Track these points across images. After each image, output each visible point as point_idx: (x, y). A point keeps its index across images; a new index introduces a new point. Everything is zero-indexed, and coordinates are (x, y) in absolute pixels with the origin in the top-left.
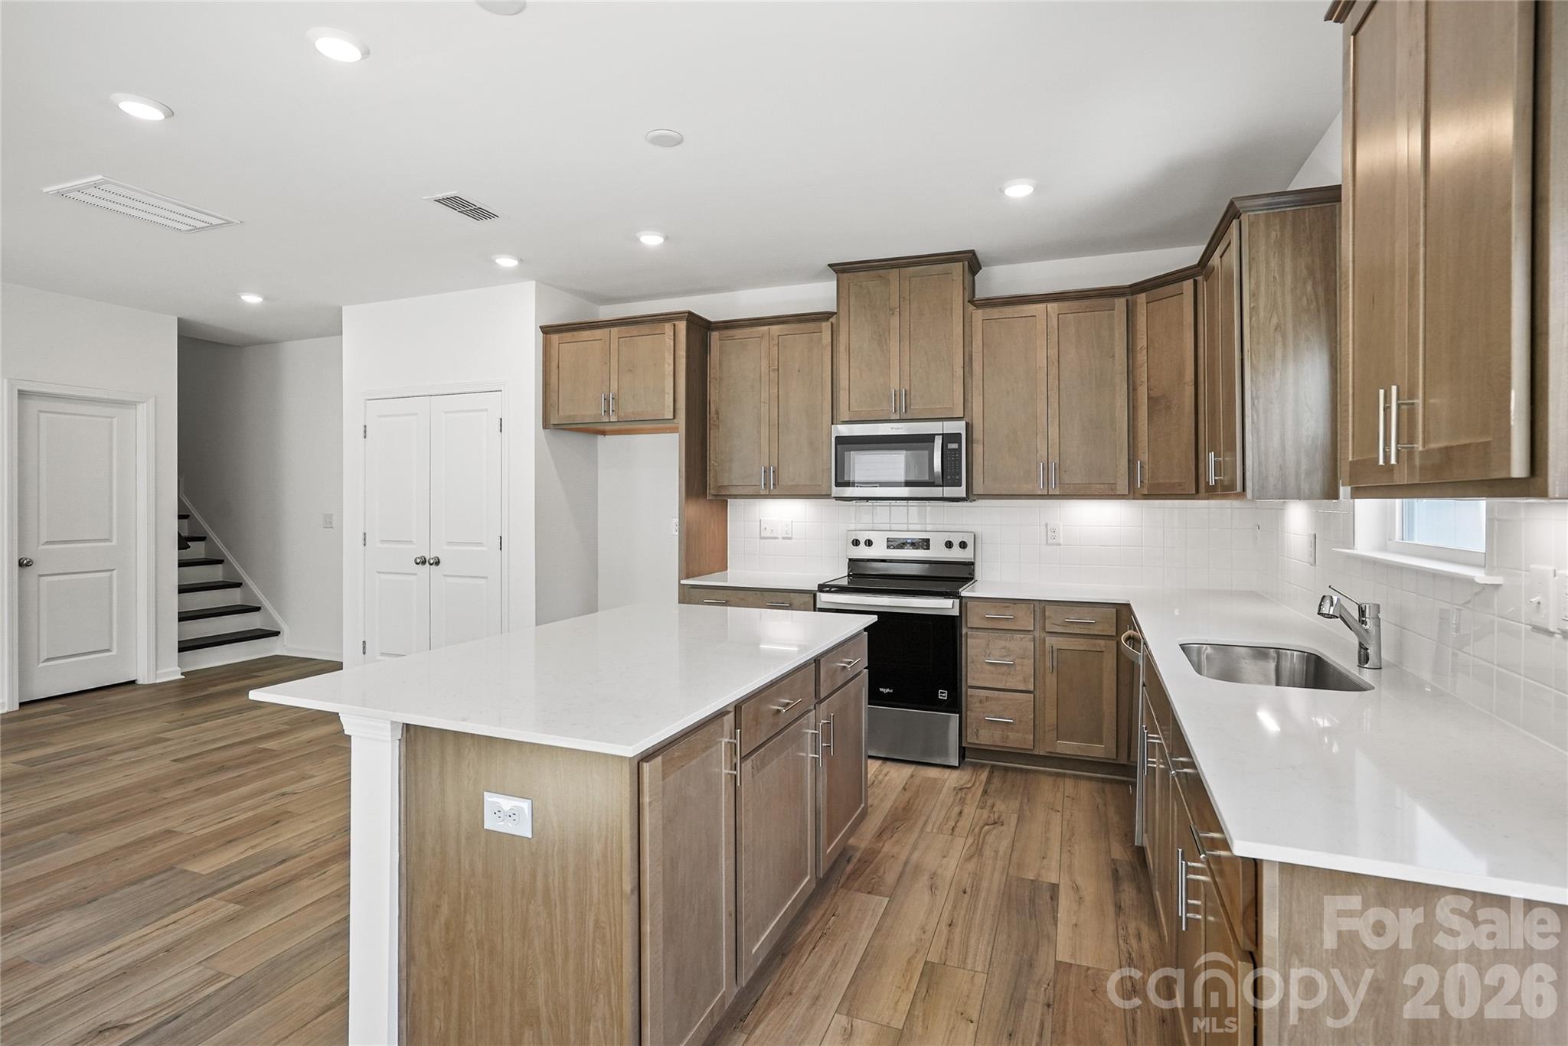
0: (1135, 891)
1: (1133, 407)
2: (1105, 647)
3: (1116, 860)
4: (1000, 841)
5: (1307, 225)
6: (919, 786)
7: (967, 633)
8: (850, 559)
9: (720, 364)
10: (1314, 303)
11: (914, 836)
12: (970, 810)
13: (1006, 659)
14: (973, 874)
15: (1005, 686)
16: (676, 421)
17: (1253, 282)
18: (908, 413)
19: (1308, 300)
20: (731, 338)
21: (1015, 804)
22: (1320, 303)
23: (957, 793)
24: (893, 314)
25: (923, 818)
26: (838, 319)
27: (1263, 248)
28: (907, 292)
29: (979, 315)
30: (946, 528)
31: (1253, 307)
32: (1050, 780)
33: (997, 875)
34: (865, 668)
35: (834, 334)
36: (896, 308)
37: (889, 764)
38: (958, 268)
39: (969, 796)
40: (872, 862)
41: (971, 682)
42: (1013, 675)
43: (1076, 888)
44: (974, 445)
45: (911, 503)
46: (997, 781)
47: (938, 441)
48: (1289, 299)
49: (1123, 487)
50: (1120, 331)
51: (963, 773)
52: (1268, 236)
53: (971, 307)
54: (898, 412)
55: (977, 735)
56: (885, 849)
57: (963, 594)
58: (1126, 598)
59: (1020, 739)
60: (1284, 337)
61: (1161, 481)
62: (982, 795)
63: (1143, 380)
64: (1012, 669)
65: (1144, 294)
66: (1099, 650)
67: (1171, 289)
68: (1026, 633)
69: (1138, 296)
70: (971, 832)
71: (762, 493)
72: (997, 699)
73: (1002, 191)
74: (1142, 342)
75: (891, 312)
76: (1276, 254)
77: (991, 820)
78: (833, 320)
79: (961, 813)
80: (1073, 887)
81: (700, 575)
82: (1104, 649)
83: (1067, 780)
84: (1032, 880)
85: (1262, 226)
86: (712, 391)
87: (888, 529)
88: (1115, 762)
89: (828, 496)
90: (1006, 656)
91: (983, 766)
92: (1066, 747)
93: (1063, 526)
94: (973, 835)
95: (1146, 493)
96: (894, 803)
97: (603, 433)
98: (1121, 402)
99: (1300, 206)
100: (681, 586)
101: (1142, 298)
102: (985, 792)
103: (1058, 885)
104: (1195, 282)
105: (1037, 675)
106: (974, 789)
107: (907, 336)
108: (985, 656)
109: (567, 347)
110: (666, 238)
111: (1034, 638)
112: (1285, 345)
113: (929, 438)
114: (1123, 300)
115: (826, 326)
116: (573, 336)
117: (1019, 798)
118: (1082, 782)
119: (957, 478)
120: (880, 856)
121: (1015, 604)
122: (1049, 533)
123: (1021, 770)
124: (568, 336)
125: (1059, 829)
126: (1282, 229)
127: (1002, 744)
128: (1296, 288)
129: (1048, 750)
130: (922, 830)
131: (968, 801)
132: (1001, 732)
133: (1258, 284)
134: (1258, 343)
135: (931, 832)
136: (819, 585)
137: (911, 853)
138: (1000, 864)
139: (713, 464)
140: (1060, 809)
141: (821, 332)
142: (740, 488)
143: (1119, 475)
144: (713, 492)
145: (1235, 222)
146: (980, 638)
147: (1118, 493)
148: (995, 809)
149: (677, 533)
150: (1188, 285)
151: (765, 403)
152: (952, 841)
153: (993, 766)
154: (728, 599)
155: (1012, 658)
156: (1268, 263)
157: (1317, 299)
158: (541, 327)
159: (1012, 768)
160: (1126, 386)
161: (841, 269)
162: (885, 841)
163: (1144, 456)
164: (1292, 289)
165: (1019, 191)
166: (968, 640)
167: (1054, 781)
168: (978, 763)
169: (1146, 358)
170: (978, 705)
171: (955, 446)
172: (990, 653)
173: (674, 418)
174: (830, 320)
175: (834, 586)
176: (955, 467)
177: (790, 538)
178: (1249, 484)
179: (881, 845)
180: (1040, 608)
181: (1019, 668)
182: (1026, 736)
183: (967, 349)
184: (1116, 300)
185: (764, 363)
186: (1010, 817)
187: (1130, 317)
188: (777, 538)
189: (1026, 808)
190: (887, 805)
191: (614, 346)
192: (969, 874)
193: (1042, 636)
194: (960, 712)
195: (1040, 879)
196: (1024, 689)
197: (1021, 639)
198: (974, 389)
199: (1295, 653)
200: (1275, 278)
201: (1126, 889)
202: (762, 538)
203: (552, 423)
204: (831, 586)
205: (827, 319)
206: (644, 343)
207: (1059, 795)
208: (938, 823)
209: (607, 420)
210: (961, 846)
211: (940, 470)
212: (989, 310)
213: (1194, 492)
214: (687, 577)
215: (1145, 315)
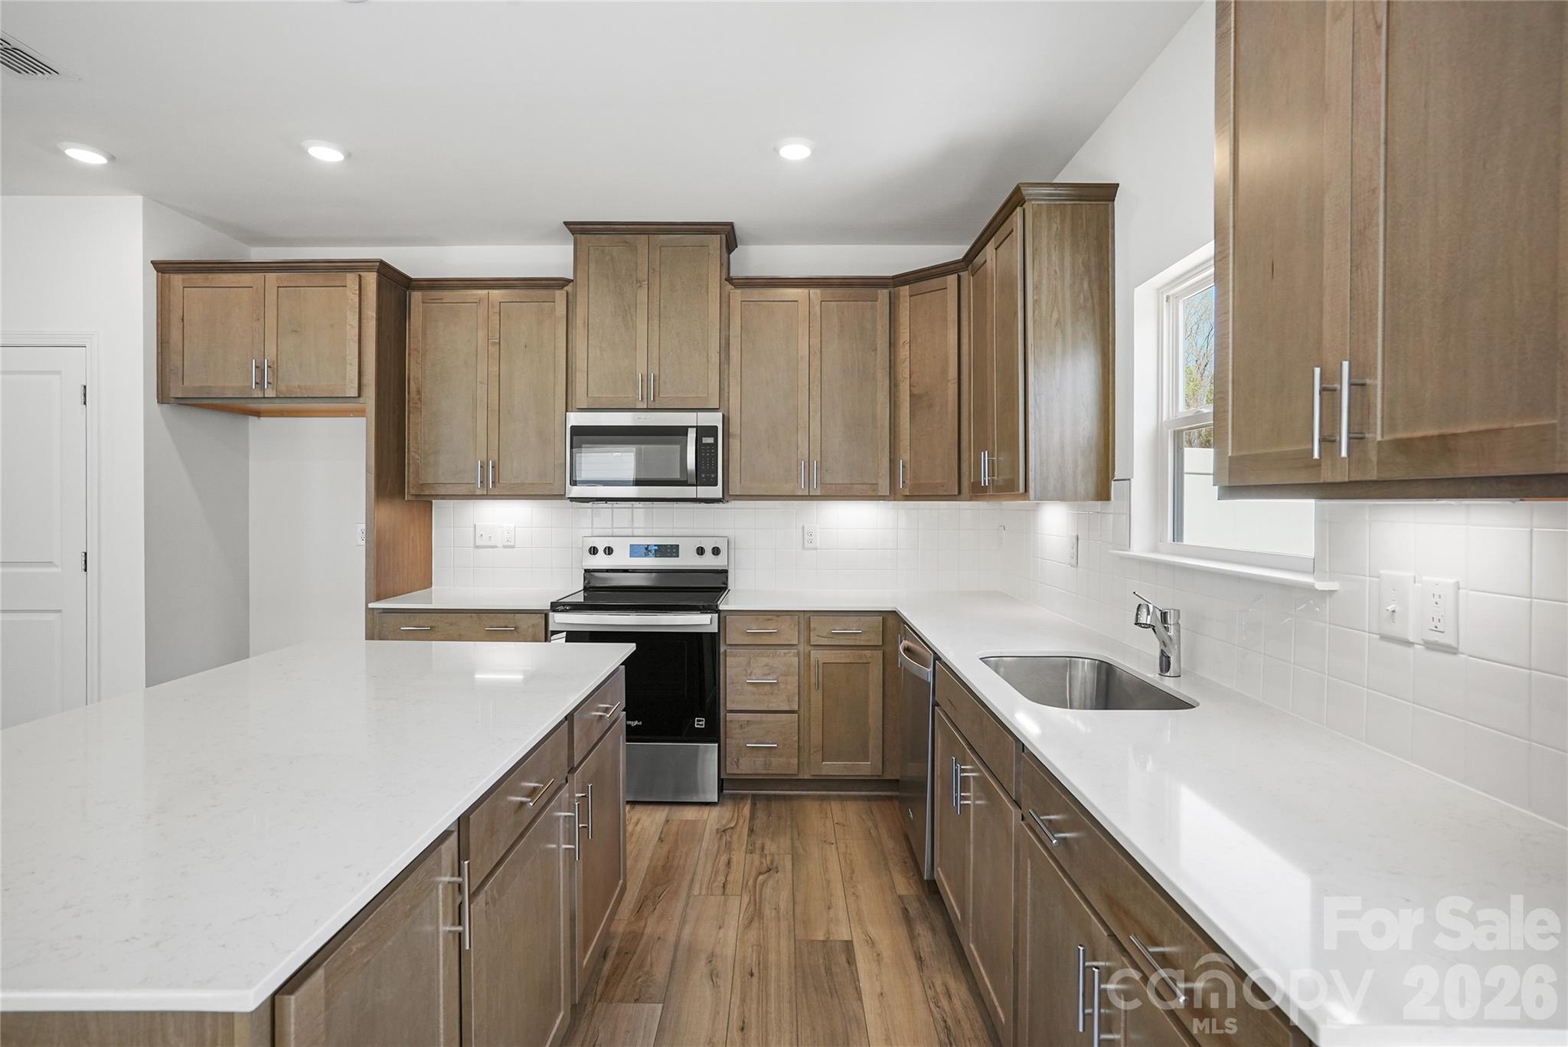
0: (930, 933)
1: (895, 404)
2: (870, 657)
3: (903, 896)
4: (778, 893)
5: (1084, 220)
6: (677, 833)
7: (725, 651)
8: (585, 570)
9: (424, 334)
10: (1090, 301)
11: (681, 905)
12: (739, 856)
13: (769, 677)
14: (757, 946)
15: (768, 707)
16: (361, 399)
17: (1036, 274)
18: (657, 402)
19: (1084, 296)
20: (439, 300)
21: (785, 842)
22: (1095, 301)
23: (721, 836)
24: (640, 286)
25: (688, 877)
26: (575, 287)
27: (1045, 240)
28: (658, 263)
29: (737, 295)
30: (697, 532)
31: (1036, 300)
32: (817, 804)
33: (784, 943)
34: (623, 711)
35: (570, 305)
36: (644, 281)
37: (638, 808)
38: (715, 242)
39: (735, 837)
40: (635, 952)
41: (730, 706)
42: (777, 694)
43: (871, 943)
44: (731, 440)
45: (637, 504)
46: (761, 815)
47: (692, 435)
48: (1068, 293)
49: (884, 488)
50: (883, 323)
51: (725, 808)
52: (1049, 228)
53: (729, 287)
54: (645, 400)
55: (737, 765)
56: (648, 930)
57: (721, 607)
58: (893, 606)
59: (783, 764)
60: (1063, 332)
61: (922, 481)
62: (749, 835)
63: (906, 376)
64: (776, 687)
65: (908, 287)
66: (865, 661)
67: (935, 283)
68: (789, 647)
69: (901, 288)
70: (745, 886)
71: (479, 492)
72: (760, 723)
73: (776, 150)
74: (904, 336)
75: (638, 285)
76: (1057, 248)
77: (764, 868)
78: (569, 288)
79: (729, 863)
80: (867, 941)
81: (395, 595)
82: (870, 660)
83: (833, 803)
84: (823, 941)
85: (1044, 215)
86: (412, 366)
87: (631, 534)
88: (881, 778)
89: (561, 496)
90: (769, 674)
91: (743, 797)
92: (832, 768)
93: (820, 528)
94: (748, 891)
95: (908, 494)
96: (651, 861)
97: (258, 414)
98: (883, 397)
99: (1077, 200)
100: (369, 611)
101: (905, 291)
102: (751, 831)
103: (852, 941)
104: (959, 277)
105: (802, 692)
106: (738, 829)
107: (657, 313)
108: (746, 676)
109: (192, 294)
110: (348, 156)
111: (798, 653)
112: (1064, 340)
113: (682, 431)
114: (885, 292)
115: (560, 295)
116: (207, 279)
117: (789, 835)
118: (848, 802)
119: (713, 476)
120: (643, 942)
121: (778, 616)
122: (806, 537)
123: (784, 797)
124: (198, 278)
125: (837, 868)
126: (1063, 221)
127: (764, 772)
128: (1074, 283)
129: (812, 774)
130: (689, 896)
131: (735, 846)
132: (764, 759)
133: (1040, 275)
134: (1041, 338)
135: (700, 894)
136: (552, 603)
137: (680, 930)
138: (784, 924)
139: (413, 457)
140: (834, 842)
141: (554, 302)
142: (448, 486)
143: (880, 475)
144: (413, 491)
145: (1019, 210)
146: (739, 656)
147: (880, 494)
148: (766, 852)
149: (364, 543)
150: (952, 279)
151: (482, 383)
152: (726, 901)
153: (754, 796)
154: (433, 624)
155: (775, 676)
156: (1049, 255)
157: (1092, 297)
158: (153, 262)
159: (775, 795)
160: (888, 381)
161: (578, 229)
162: (647, 918)
163: (905, 456)
164: (1070, 285)
165: (795, 152)
166: (727, 658)
167: (820, 806)
168: (737, 794)
169: (908, 353)
170: (738, 731)
171: (710, 440)
172: (751, 673)
173: (359, 395)
174: (565, 288)
175: (569, 604)
176: (711, 464)
177: (513, 547)
178: (1031, 484)
179: (642, 924)
180: (805, 619)
181: (782, 686)
182: (791, 761)
183: (723, 333)
184: (879, 291)
185: (482, 334)
186: (784, 859)
187: (892, 310)
188: (496, 547)
189: (797, 844)
190: (644, 864)
191: (271, 298)
192: (752, 947)
193: (807, 651)
194: (718, 741)
195: (831, 939)
196: (787, 708)
197: (785, 653)
198: (731, 378)
199: (1086, 661)
200: (1056, 272)
201: (921, 932)
202: (477, 547)
203: (172, 396)
204: (564, 604)
205: (562, 287)
206: (315, 297)
207: (829, 824)
208: (706, 879)
209: (261, 396)
210: (737, 907)
211: (694, 468)
212: (748, 291)
213: (957, 493)
214: (378, 599)
215: (908, 308)
